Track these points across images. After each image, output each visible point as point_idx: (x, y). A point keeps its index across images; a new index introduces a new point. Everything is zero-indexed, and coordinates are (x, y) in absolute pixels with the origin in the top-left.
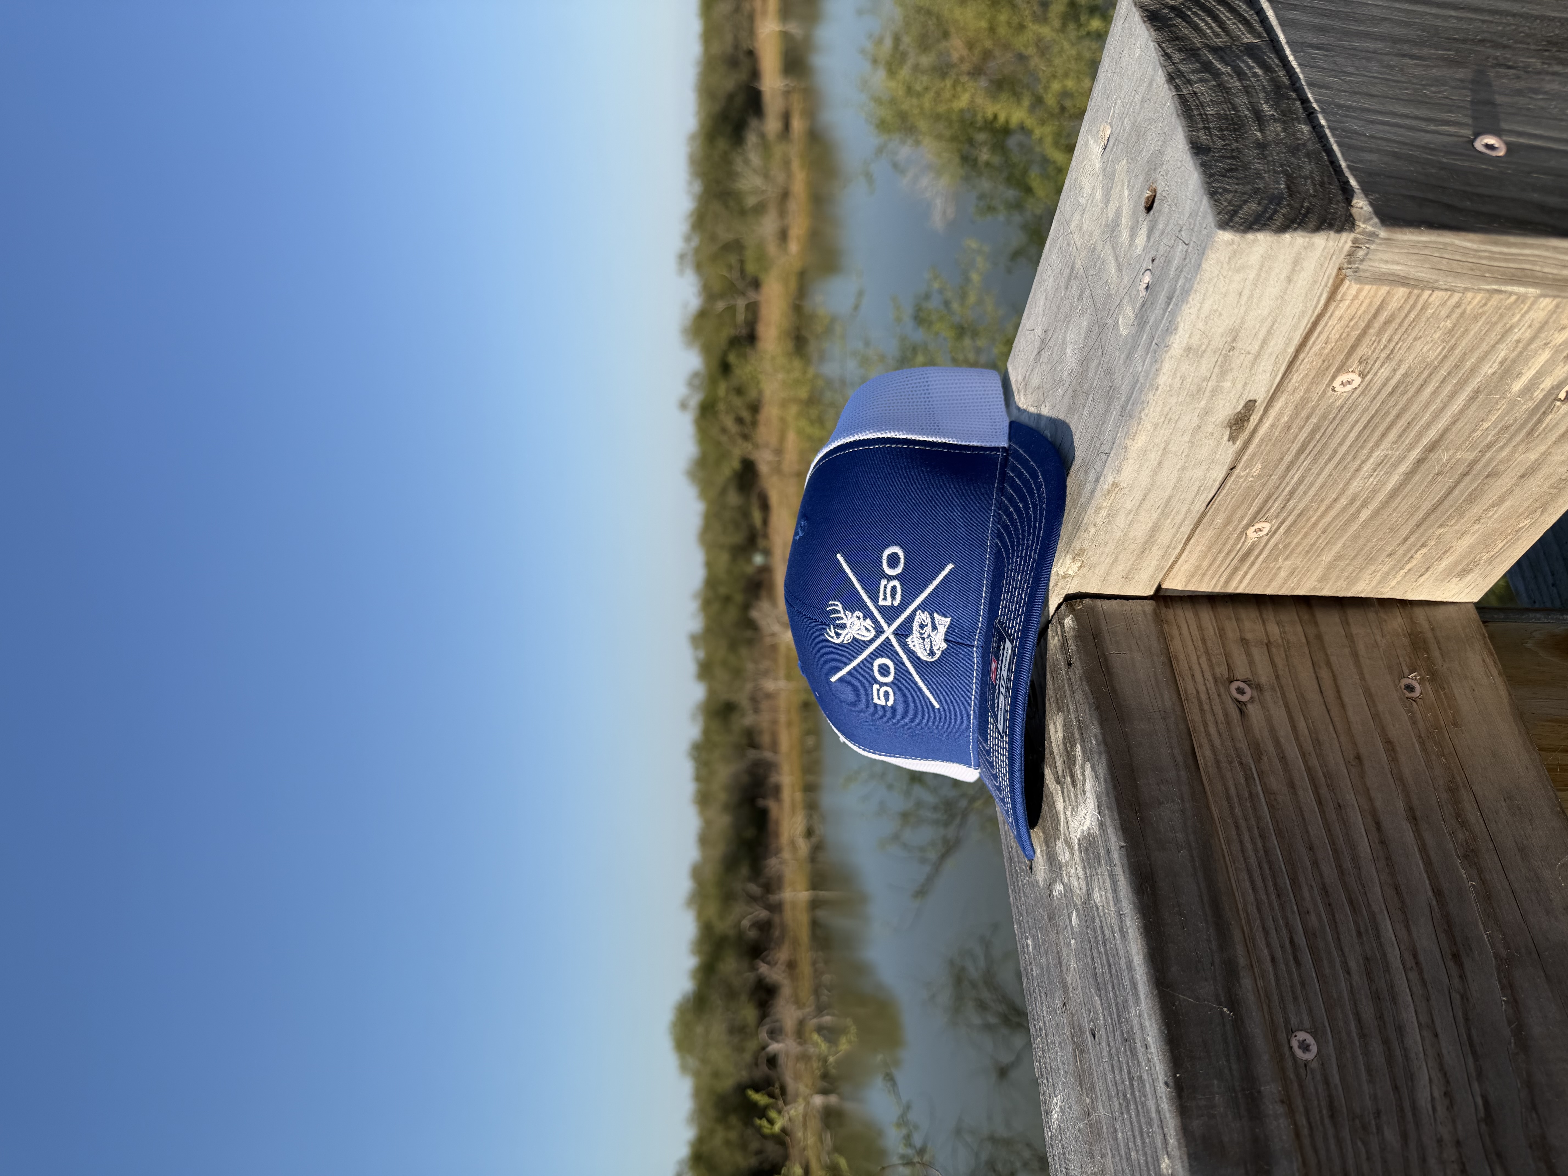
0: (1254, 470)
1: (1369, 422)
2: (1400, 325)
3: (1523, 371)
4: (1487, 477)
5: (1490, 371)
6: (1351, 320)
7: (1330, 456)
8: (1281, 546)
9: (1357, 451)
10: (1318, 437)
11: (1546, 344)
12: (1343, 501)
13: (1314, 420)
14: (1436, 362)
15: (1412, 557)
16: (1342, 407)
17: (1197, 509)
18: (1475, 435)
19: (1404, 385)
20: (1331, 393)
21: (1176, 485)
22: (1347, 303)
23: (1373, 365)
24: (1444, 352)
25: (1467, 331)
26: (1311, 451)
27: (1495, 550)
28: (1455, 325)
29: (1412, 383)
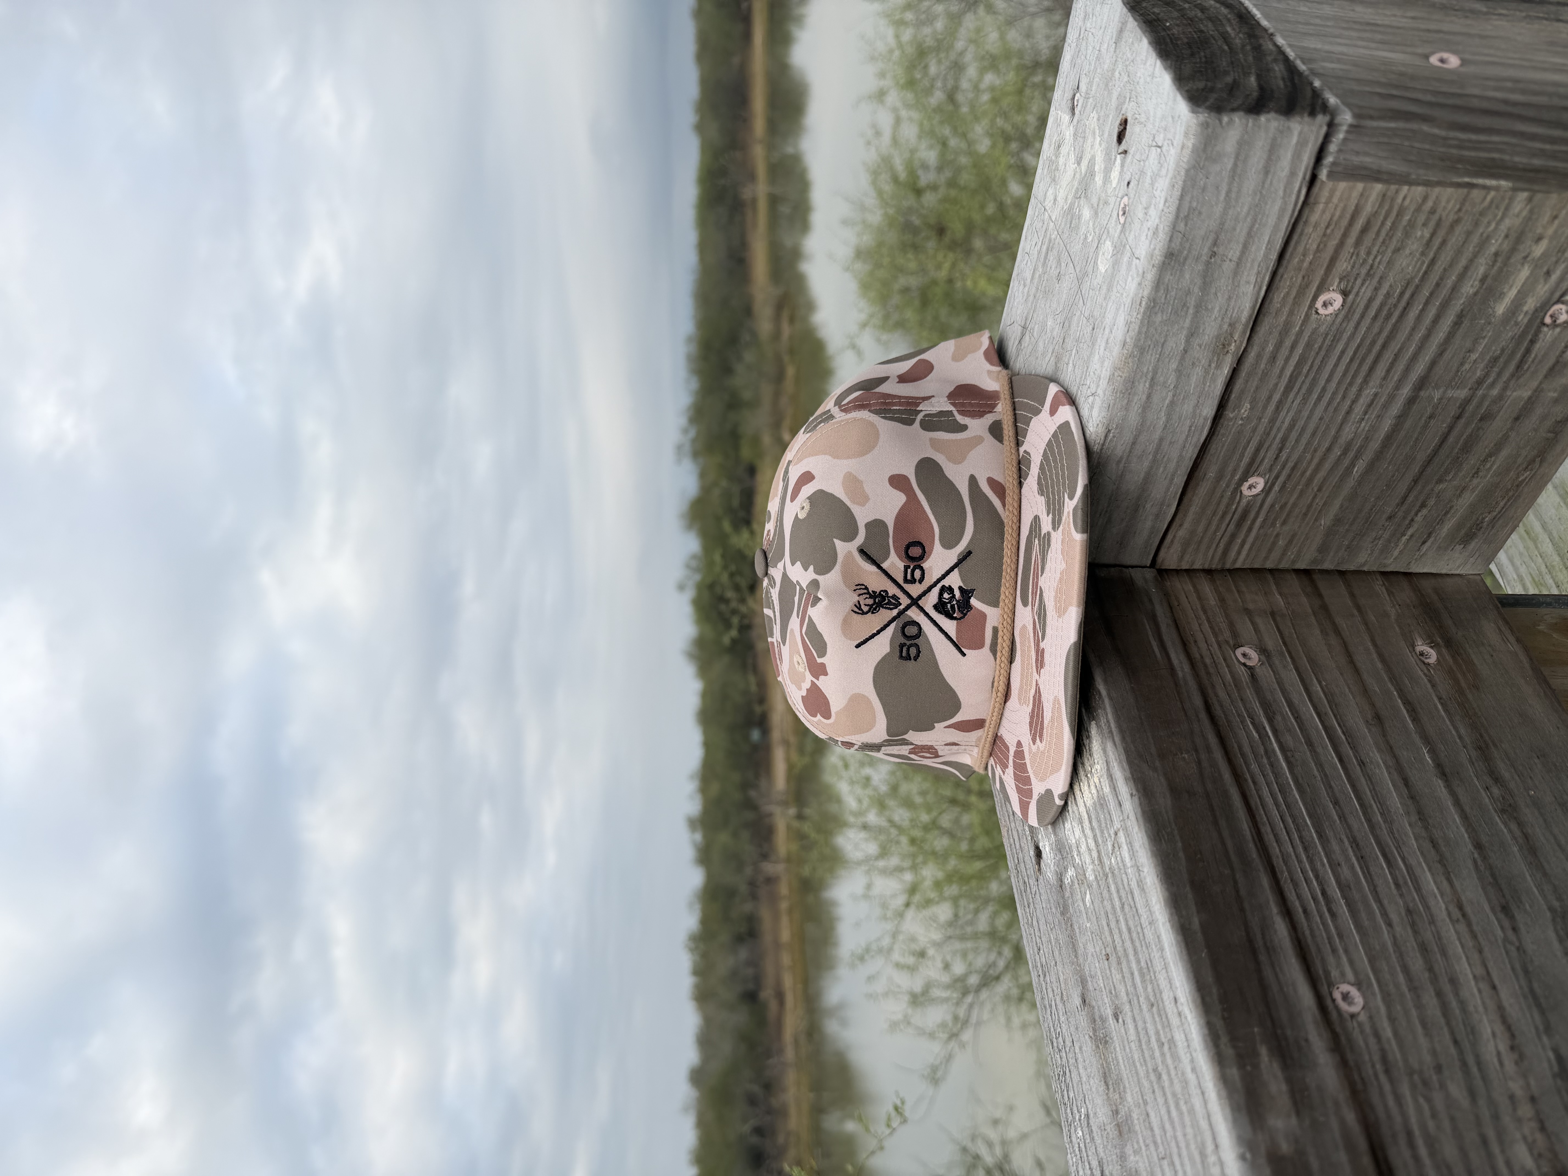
0: (1243, 411)
1: (1355, 353)
2: (1378, 233)
3: (1505, 290)
4: (1481, 419)
5: (1471, 291)
6: (1327, 227)
7: (1319, 395)
8: (1277, 507)
9: (1347, 389)
10: (1305, 371)
11: (1525, 258)
12: (1337, 452)
13: (1299, 350)
14: (1417, 280)
15: (1412, 520)
16: (1327, 335)
17: (1189, 455)
18: (1464, 368)
19: (1386, 308)
20: (1314, 316)
21: (1166, 426)
22: (1321, 206)
23: (1354, 283)
24: (1424, 268)
25: (1444, 242)
26: (1300, 388)
27: (1497, 510)
28: (1433, 235)
29: (1395, 306)
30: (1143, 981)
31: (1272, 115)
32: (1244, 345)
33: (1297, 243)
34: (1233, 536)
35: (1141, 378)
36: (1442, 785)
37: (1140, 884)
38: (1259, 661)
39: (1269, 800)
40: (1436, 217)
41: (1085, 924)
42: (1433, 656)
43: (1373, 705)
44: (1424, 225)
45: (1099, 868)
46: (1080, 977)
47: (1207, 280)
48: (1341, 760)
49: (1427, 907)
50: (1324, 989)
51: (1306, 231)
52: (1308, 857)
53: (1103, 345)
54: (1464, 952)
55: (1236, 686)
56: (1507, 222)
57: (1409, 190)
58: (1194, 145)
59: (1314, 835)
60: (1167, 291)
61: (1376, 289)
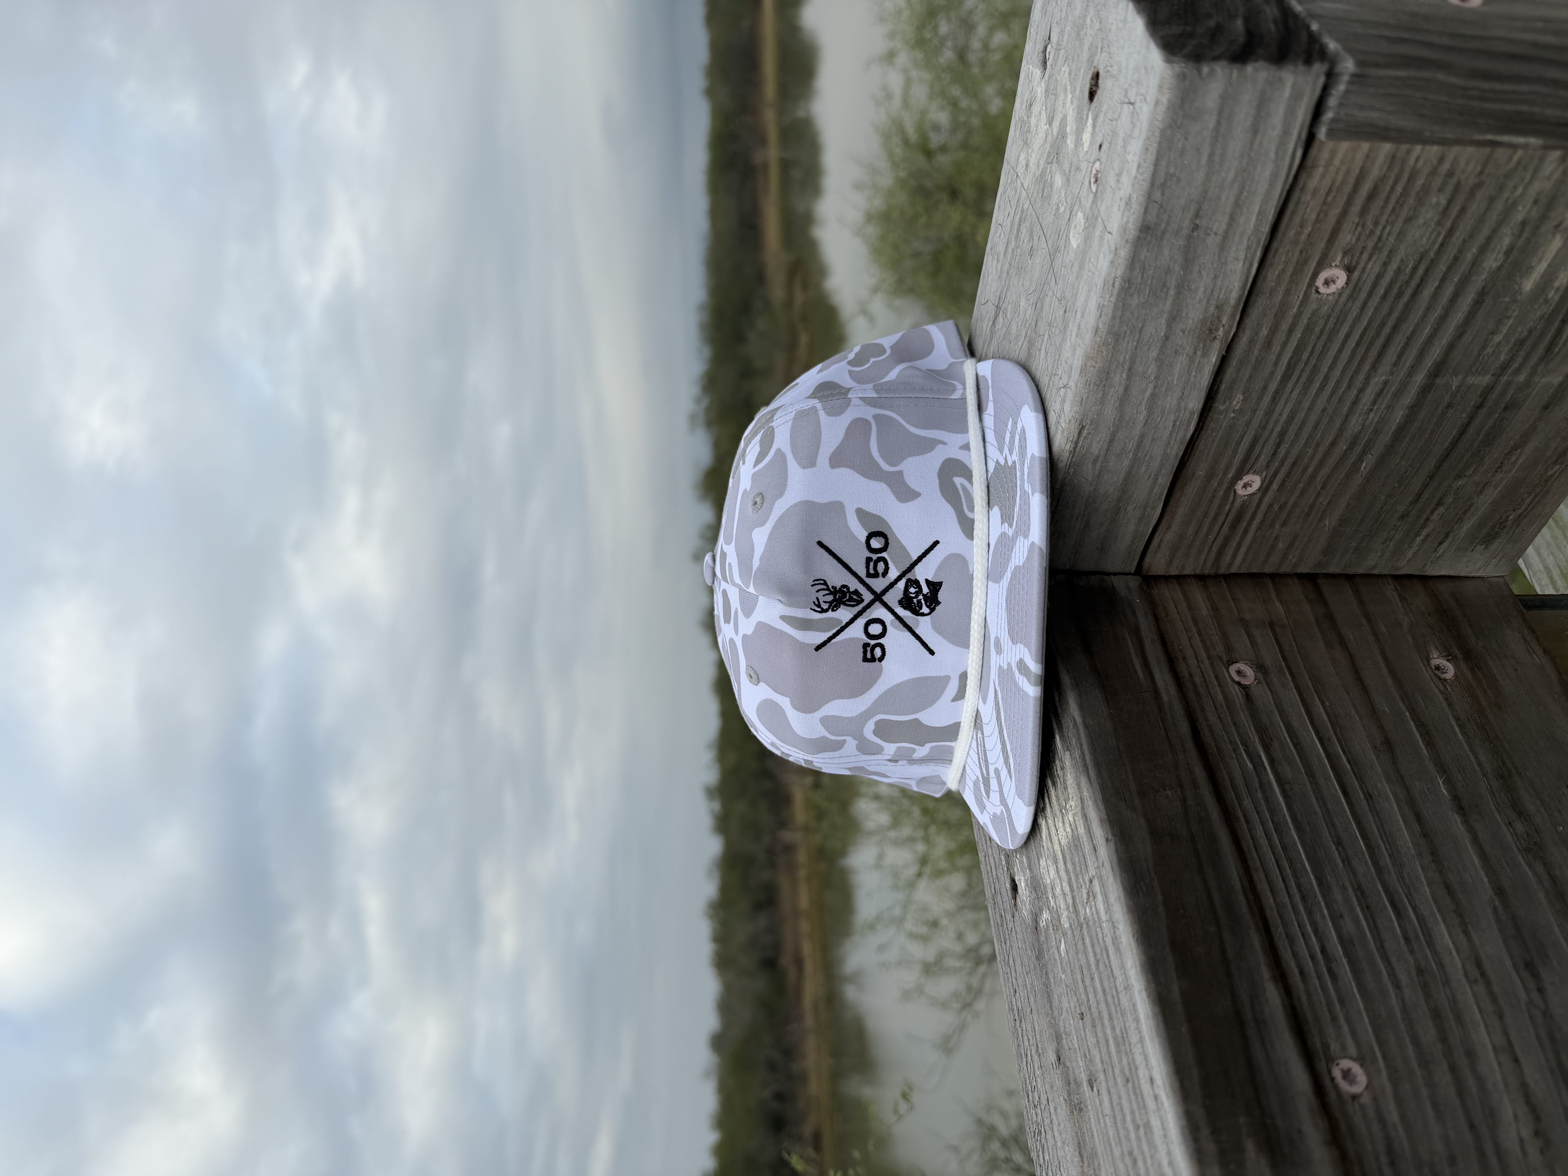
0: (1235, 403)
1: (1362, 336)
2: (1387, 201)
3: (1533, 264)
4: (1506, 408)
5: (1495, 265)
6: (1328, 194)
7: (1321, 384)
8: (1275, 507)
9: (1352, 376)
10: (1304, 357)
11: (1557, 227)
12: (1343, 446)
13: (1297, 334)
14: (1432, 254)
15: (1428, 519)
16: (1329, 316)
17: (1174, 452)
18: (1486, 352)
19: (1398, 285)
20: (1314, 296)
21: (1147, 421)
22: (1320, 170)
23: (1360, 257)
24: (1440, 239)
25: (1463, 210)
26: (1300, 377)
27: (1523, 508)
28: (1450, 201)
29: (1407, 283)
30: (1118, 1051)
31: (1261, 64)
32: (1234, 330)
33: (1293, 213)
34: (1227, 540)
35: (1117, 367)
36: (1459, 821)
37: (1115, 940)
38: (1255, 679)
39: (1263, 841)
40: (1454, 180)
41: (1061, 975)
42: (1450, 671)
43: (1382, 728)
44: (1441, 190)
45: (1073, 916)
46: (1055, 1032)
47: (1189, 257)
48: (1345, 793)
49: (1441, 965)
50: (1322, 1066)
51: (1303, 199)
52: (1306, 908)
53: (1075, 330)
54: (1482, 1017)
55: (1228, 708)
56: (1537, 186)
57: (1422, 150)
58: (1169, 101)
59: (1314, 881)
60: (1143, 269)
61: (1385, 264)
